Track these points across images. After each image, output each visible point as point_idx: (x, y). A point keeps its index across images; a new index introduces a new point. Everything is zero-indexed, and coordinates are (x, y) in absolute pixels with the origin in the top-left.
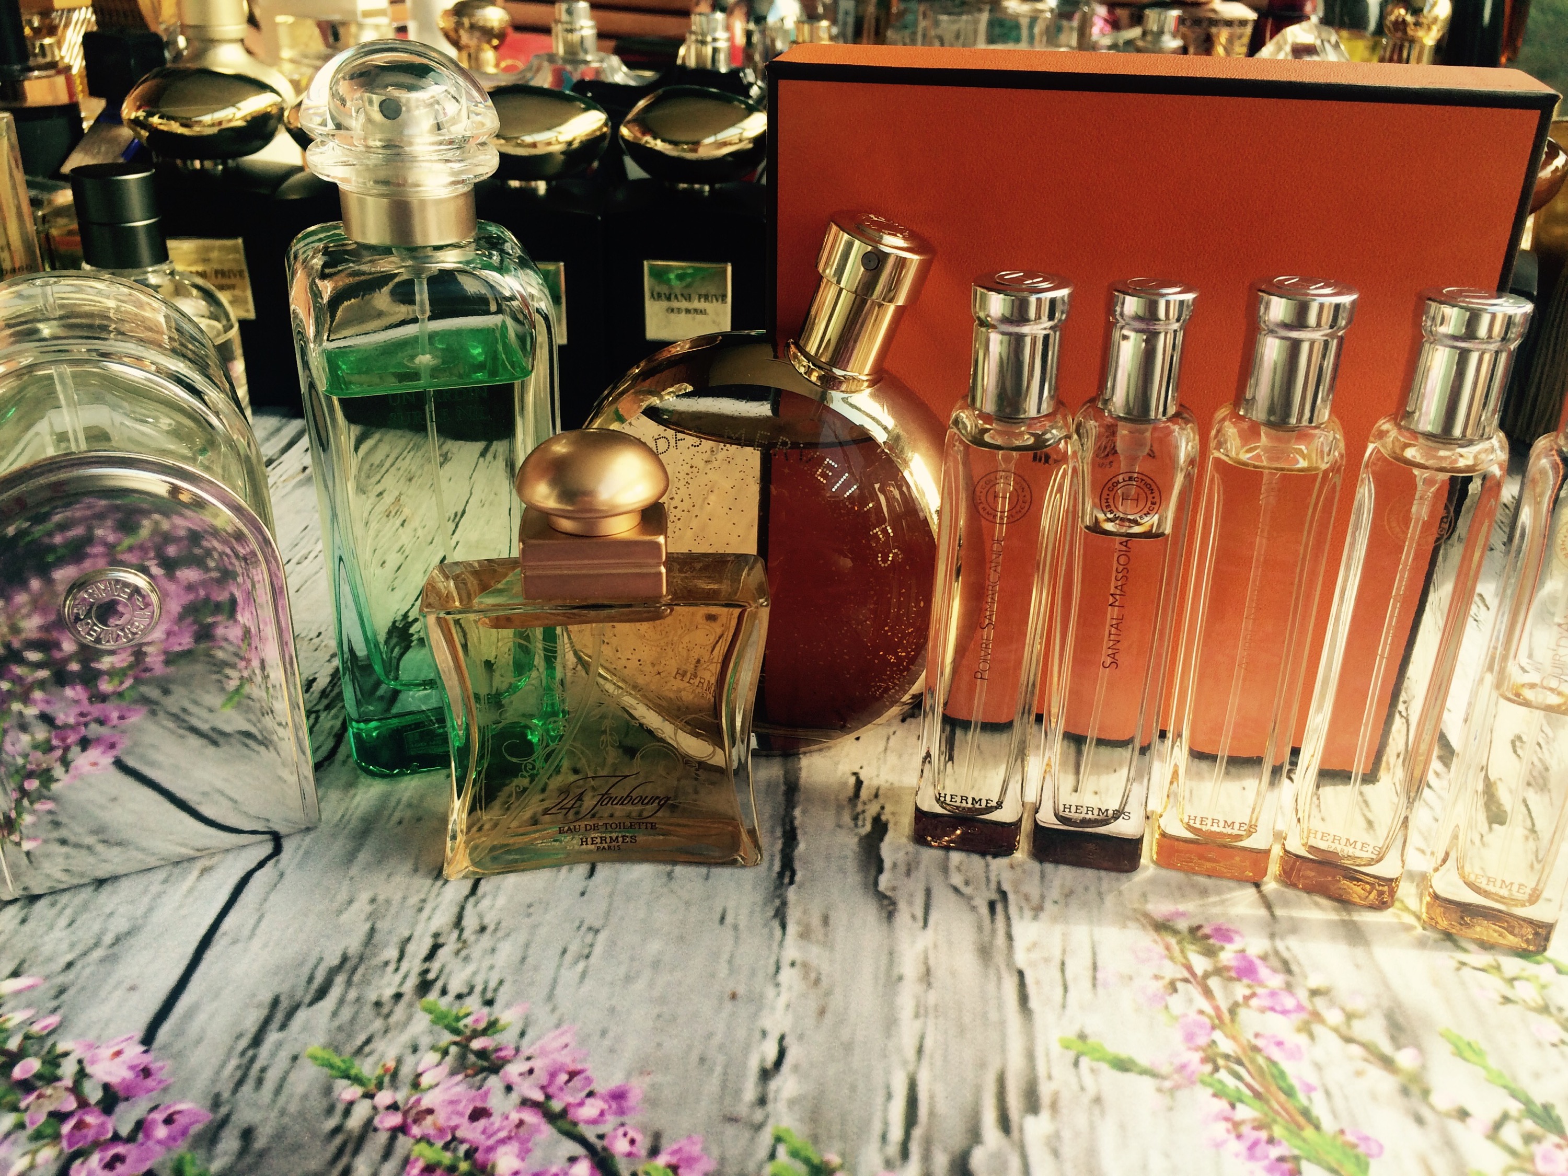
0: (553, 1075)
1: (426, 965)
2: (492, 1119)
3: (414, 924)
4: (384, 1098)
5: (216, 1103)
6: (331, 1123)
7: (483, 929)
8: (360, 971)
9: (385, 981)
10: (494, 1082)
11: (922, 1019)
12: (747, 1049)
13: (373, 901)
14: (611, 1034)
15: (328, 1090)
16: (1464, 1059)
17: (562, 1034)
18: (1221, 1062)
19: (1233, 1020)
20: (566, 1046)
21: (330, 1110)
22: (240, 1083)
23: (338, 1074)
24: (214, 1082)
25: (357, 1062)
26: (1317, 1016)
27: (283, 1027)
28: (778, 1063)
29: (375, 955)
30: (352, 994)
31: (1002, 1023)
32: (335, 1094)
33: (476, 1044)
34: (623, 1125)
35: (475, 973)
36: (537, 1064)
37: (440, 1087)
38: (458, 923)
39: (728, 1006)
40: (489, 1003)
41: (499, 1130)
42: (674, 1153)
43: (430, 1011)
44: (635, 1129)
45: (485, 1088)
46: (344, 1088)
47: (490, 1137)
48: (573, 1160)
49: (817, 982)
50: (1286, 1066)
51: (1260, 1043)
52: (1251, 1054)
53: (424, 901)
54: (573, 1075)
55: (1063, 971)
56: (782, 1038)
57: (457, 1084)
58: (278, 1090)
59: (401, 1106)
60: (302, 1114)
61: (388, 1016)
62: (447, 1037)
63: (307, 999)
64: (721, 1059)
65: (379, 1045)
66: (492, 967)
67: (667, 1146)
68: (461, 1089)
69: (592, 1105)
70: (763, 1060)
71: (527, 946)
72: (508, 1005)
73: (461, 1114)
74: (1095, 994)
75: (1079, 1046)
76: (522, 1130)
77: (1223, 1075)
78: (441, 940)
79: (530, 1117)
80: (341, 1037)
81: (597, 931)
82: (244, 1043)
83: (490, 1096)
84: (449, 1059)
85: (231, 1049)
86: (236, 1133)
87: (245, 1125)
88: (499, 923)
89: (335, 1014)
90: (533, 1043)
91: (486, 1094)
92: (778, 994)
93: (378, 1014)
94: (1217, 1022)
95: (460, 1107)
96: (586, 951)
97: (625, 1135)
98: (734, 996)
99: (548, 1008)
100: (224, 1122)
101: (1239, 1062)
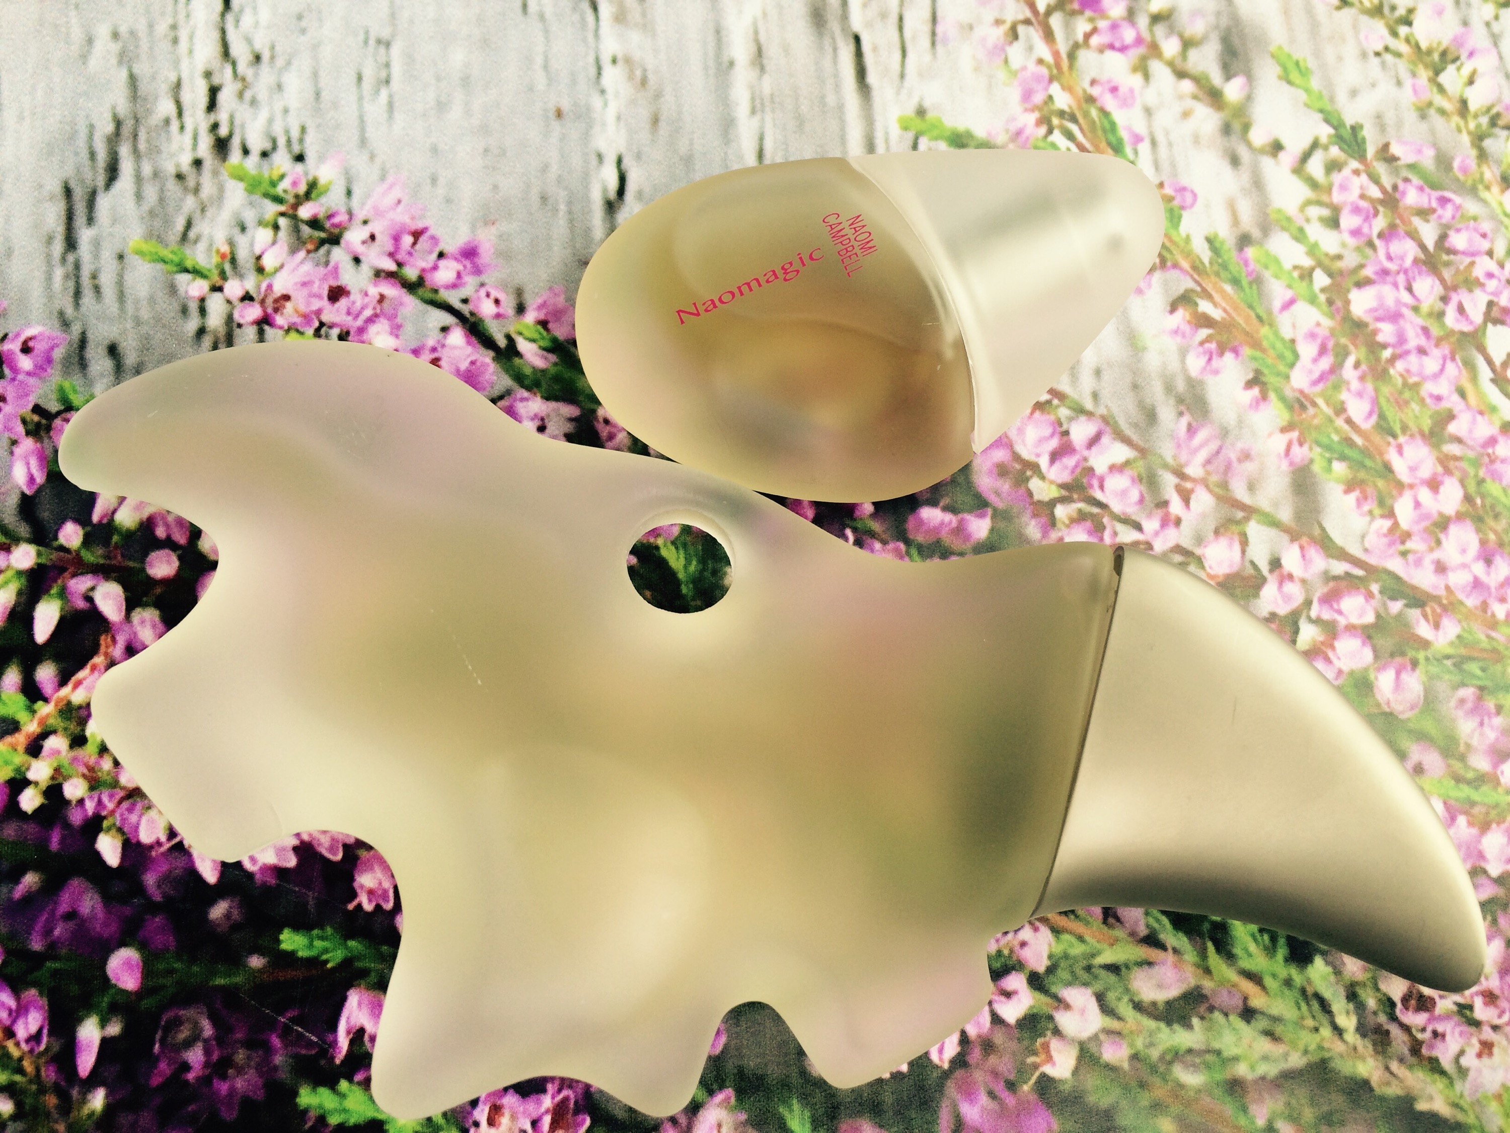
0: (396, 239)
1: (212, 118)
2: (352, 297)
3: (177, 63)
4: (234, 288)
5: (65, 324)
6: (193, 324)
7: (258, 58)
8: (142, 136)
9: (174, 146)
10: (338, 254)
11: (758, 117)
12: (586, 178)
13: (116, 35)
14: (441, 181)
15: (173, 289)
16: (1290, 83)
17: (391, 187)
18: (1055, 121)
19: (1071, 67)
20: (399, 202)
21: (185, 311)
22: (78, 294)
23: (175, 269)
24: (50, 297)
25: (188, 251)
26: (1154, 49)
27: (90, 220)
28: (621, 192)
29: (149, 112)
30: (147, 169)
31: (841, 108)
32: (182, 290)
33: (305, 212)
34: (482, 285)
35: (270, 121)
36: (376, 227)
37: (285, 268)
38: (226, 53)
39: (556, 125)
40: (300, 158)
41: (363, 308)
42: (540, 308)
43: (241, 179)
44: (496, 287)
45: (332, 264)
46: (188, 284)
47: (357, 317)
48: (445, 329)
49: (644, 82)
50: (1120, 116)
51: (1095, 91)
52: (1084, 105)
53: (174, 27)
54: (417, 235)
55: (901, 28)
56: (619, 161)
57: (302, 262)
58: (121, 296)
59: (254, 295)
60: (158, 319)
61: (196, 190)
62: (271, 209)
63: (101, 180)
64: (563, 194)
65: (201, 227)
66: (286, 111)
67: (532, 302)
68: (308, 267)
69: (447, 268)
70: (605, 190)
71: (315, 75)
72: (322, 159)
73: (319, 297)
74: (934, 54)
75: (918, 124)
76: (386, 305)
77: (1057, 137)
78: (216, 81)
79: (391, 291)
80: (157, 223)
81: (388, 45)
82: (58, 246)
83: (341, 271)
84: (282, 234)
85: (49, 257)
86: (102, 351)
87: (107, 342)
88: (273, 48)
89: (139, 196)
90: (363, 204)
91: (336, 268)
92: (606, 104)
93: (186, 189)
94: (1055, 71)
95: (315, 288)
96: (383, 75)
97: (488, 295)
98: (559, 114)
99: (365, 157)
100: (83, 342)
101: (1073, 119)
